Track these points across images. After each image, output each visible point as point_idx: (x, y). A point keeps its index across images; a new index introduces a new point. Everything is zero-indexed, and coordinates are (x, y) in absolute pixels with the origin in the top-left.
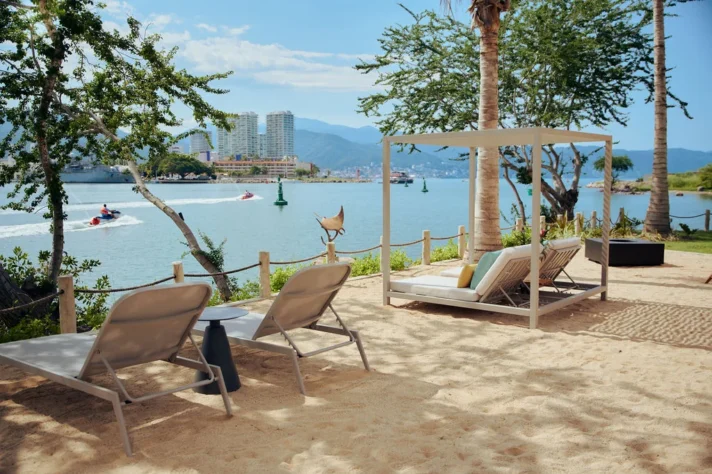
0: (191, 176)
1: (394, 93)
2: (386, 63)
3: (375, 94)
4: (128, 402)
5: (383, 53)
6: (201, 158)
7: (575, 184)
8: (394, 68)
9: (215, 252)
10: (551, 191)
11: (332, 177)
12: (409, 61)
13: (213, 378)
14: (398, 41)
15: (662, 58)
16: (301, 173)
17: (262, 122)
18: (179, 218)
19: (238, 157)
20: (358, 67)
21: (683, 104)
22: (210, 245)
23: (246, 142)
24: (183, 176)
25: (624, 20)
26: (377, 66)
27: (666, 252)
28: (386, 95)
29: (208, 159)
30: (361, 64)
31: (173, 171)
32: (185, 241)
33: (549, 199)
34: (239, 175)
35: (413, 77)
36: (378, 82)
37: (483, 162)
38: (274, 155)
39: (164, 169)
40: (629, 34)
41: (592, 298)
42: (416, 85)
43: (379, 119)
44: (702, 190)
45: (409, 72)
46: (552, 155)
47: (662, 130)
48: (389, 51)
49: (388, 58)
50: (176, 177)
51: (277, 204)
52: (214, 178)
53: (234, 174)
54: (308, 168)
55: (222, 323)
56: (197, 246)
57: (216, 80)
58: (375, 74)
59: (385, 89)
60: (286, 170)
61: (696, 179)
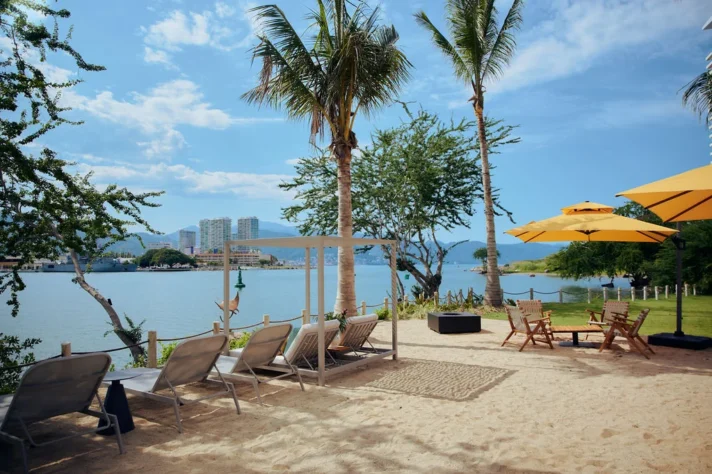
0: (178, 265)
1: (308, 205)
2: (302, 183)
3: (294, 205)
4: (32, 446)
5: (299, 176)
6: (187, 252)
7: (440, 268)
8: (308, 187)
9: (137, 330)
10: (422, 276)
11: (286, 266)
12: (318, 181)
13: (109, 424)
14: (308, 167)
15: (488, 182)
16: (263, 263)
17: (234, 224)
18: (107, 304)
19: (216, 251)
20: (281, 186)
21: (509, 214)
22: (131, 324)
23: (222, 240)
24: (171, 265)
25: (464, 156)
26: (295, 186)
27: (482, 320)
28: (302, 206)
29: (192, 252)
30: (282, 183)
31: (163, 262)
32: (110, 321)
33: (421, 282)
34: (216, 264)
35: (321, 193)
36: (296, 197)
37: (342, 257)
38: (243, 249)
39: (157, 261)
40: (468, 165)
41: (386, 358)
42: (324, 199)
43: (297, 224)
44: (548, 272)
45: (319, 190)
46: (422, 249)
47: (492, 231)
48: (303, 175)
49: (303, 180)
50: (165, 266)
51: (237, 286)
52: (196, 266)
53: (211, 264)
54: (268, 258)
55: (121, 382)
56: (119, 325)
57: (151, 197)
58: (294, 191)
59: (301, 202)
60: (251, 260)
61: (543, 264)
